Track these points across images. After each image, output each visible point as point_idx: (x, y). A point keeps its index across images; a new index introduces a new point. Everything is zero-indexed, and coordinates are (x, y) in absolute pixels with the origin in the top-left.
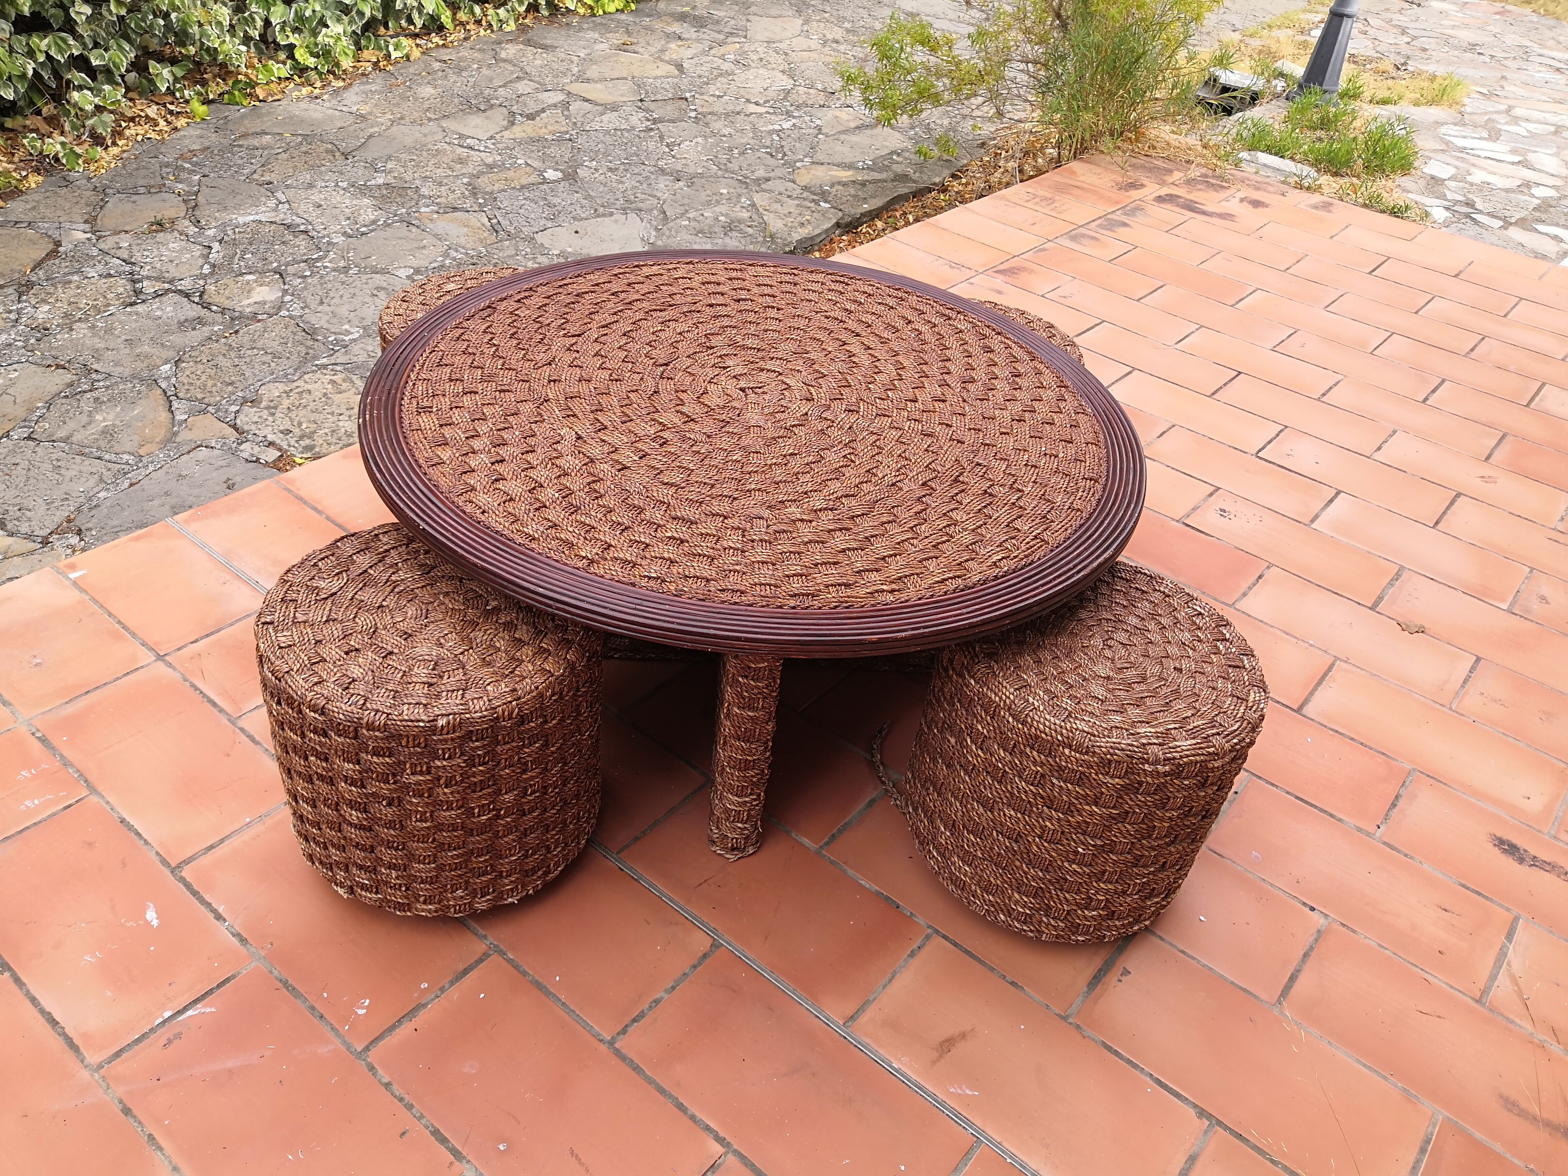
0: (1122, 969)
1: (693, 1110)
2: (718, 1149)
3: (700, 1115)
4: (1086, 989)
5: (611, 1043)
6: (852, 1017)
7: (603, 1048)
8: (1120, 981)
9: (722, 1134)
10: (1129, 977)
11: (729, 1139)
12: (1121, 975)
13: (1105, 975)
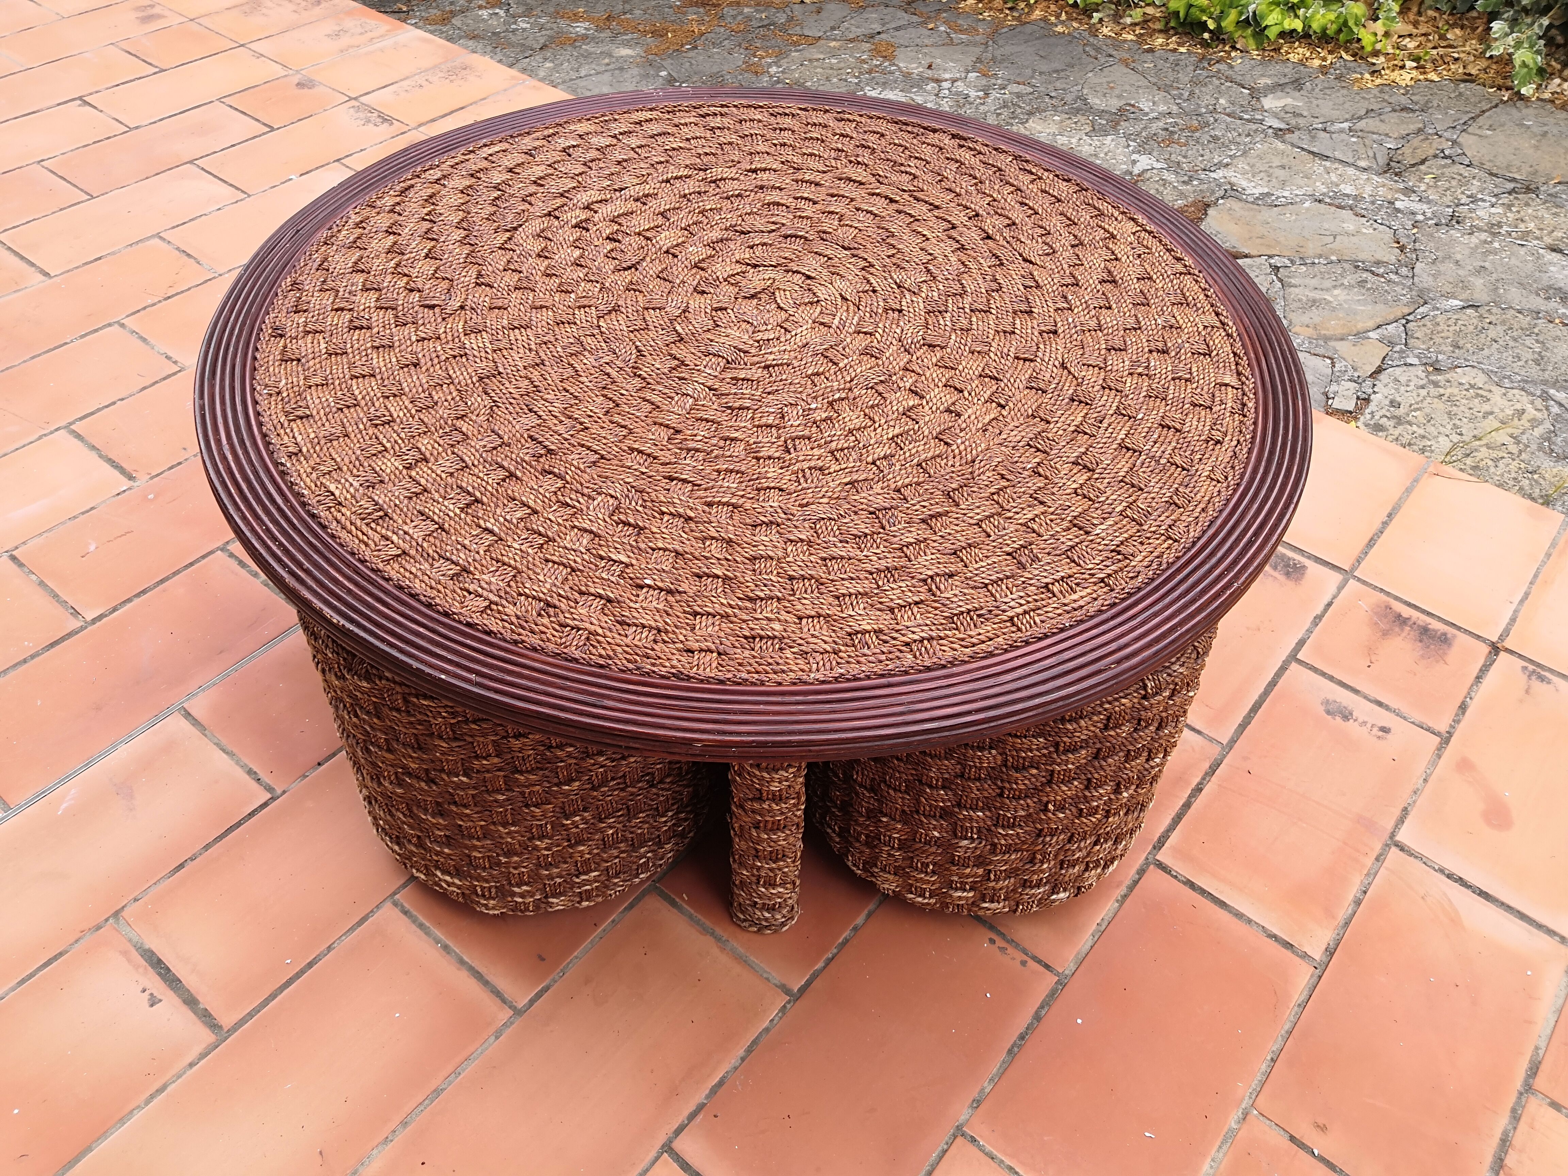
0: (159, 997)
1: (136, 601)
2: (89, 617)
3: (129, 606)
4: (147, 947)
5: (222, 550)
6: (189, 714)
7: (219, 544)
8: (144, 991)
9: (105, 620)
10: (146, 1004)
11: (98, 624)
12: (152, 994)
13: (160, 974)
